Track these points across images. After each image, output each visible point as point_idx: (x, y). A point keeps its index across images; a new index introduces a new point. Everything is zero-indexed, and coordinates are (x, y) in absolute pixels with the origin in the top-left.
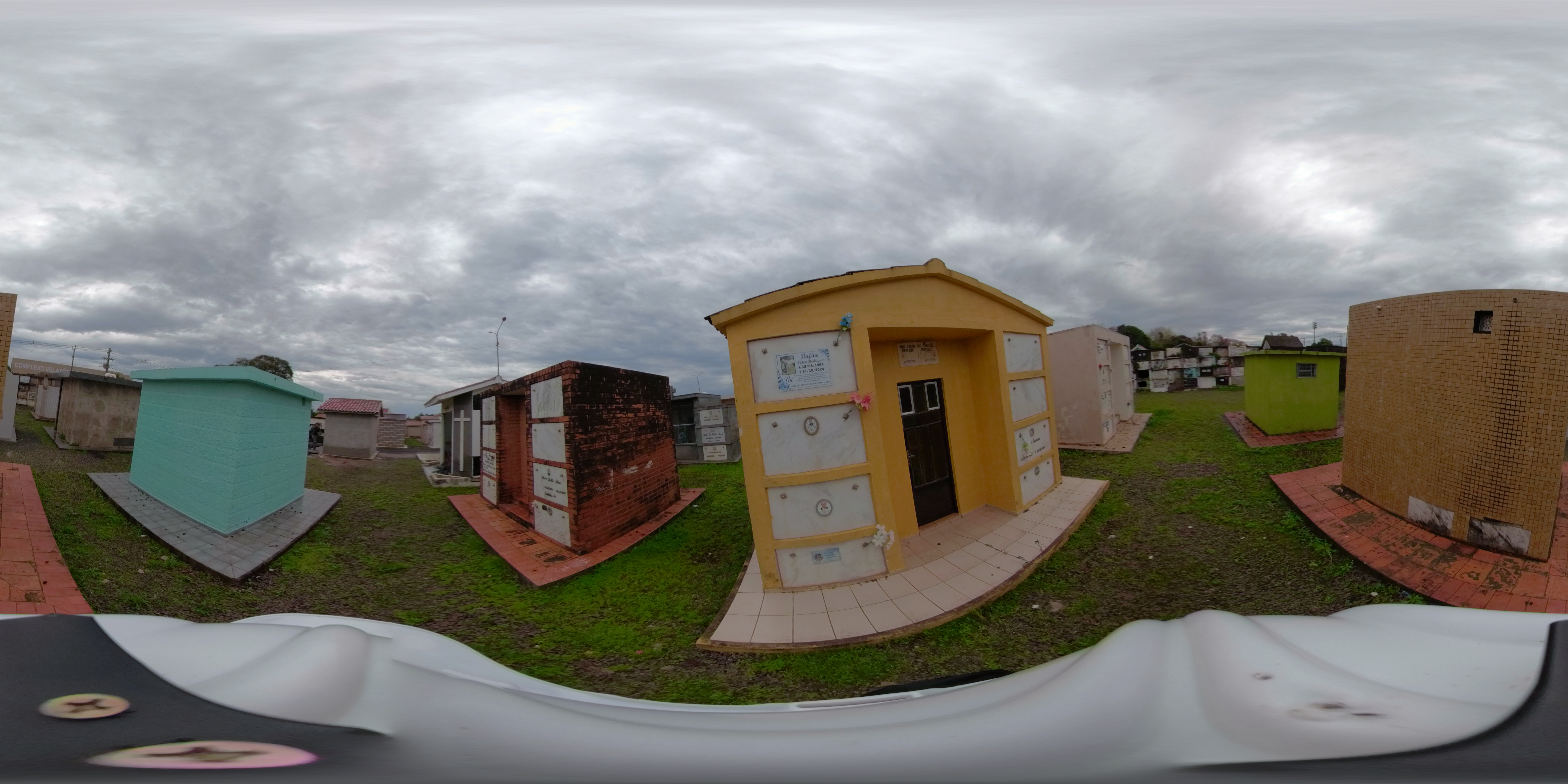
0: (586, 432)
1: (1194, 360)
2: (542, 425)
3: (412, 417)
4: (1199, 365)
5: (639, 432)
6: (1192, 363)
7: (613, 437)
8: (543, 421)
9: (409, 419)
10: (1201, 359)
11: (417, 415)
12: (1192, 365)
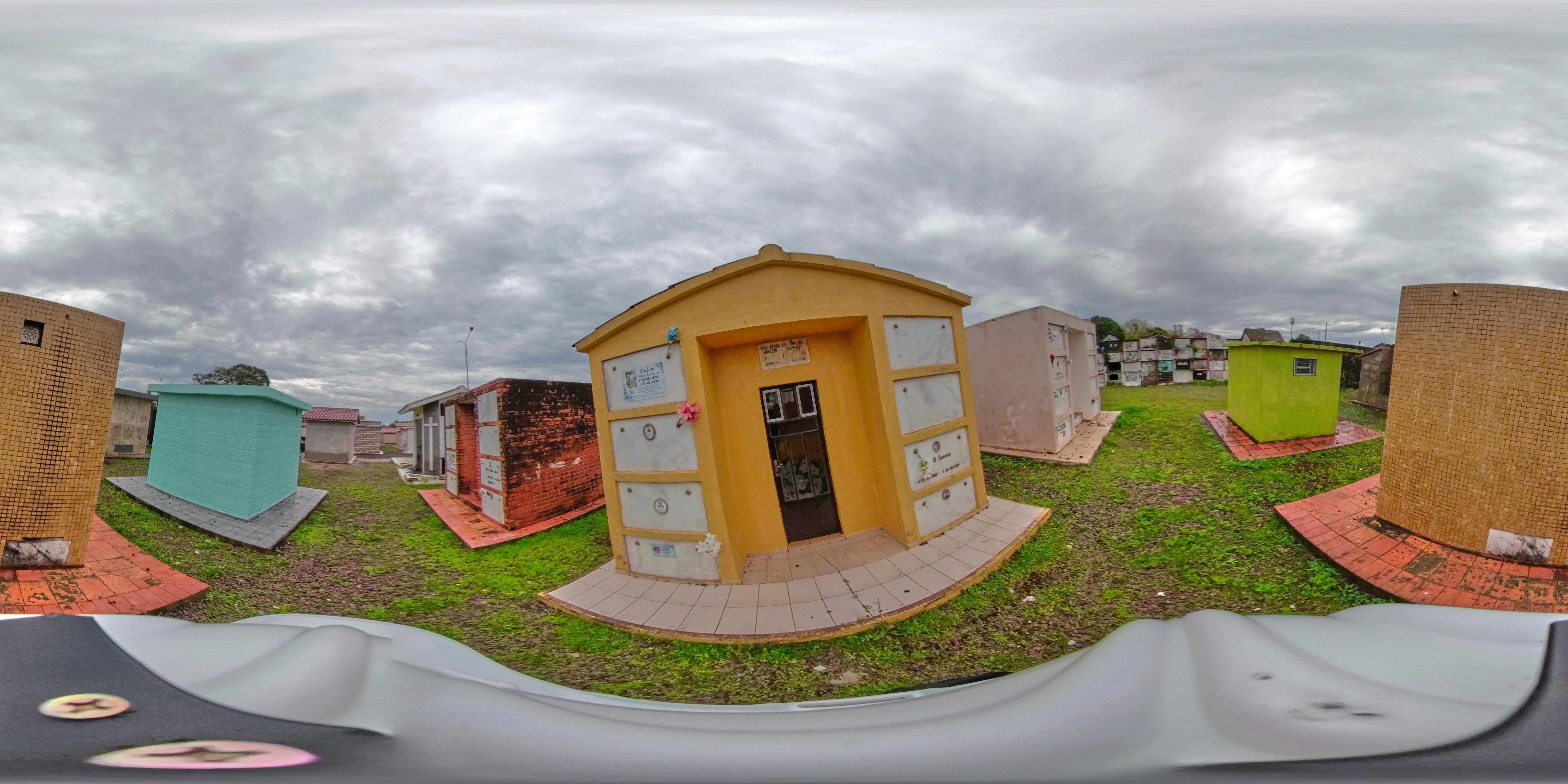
0: (515, 432)
1: (1170, 351)
2: (485, 427)
3: (387, 425)
4: (1175, 358)
5: (566, 433)
6: (1167, 356)
7: (541, 437)
8: (485, 424)
9: (384, 426)
10: (1177, 351)
11: (392, 422)
12: (1168, 357)
